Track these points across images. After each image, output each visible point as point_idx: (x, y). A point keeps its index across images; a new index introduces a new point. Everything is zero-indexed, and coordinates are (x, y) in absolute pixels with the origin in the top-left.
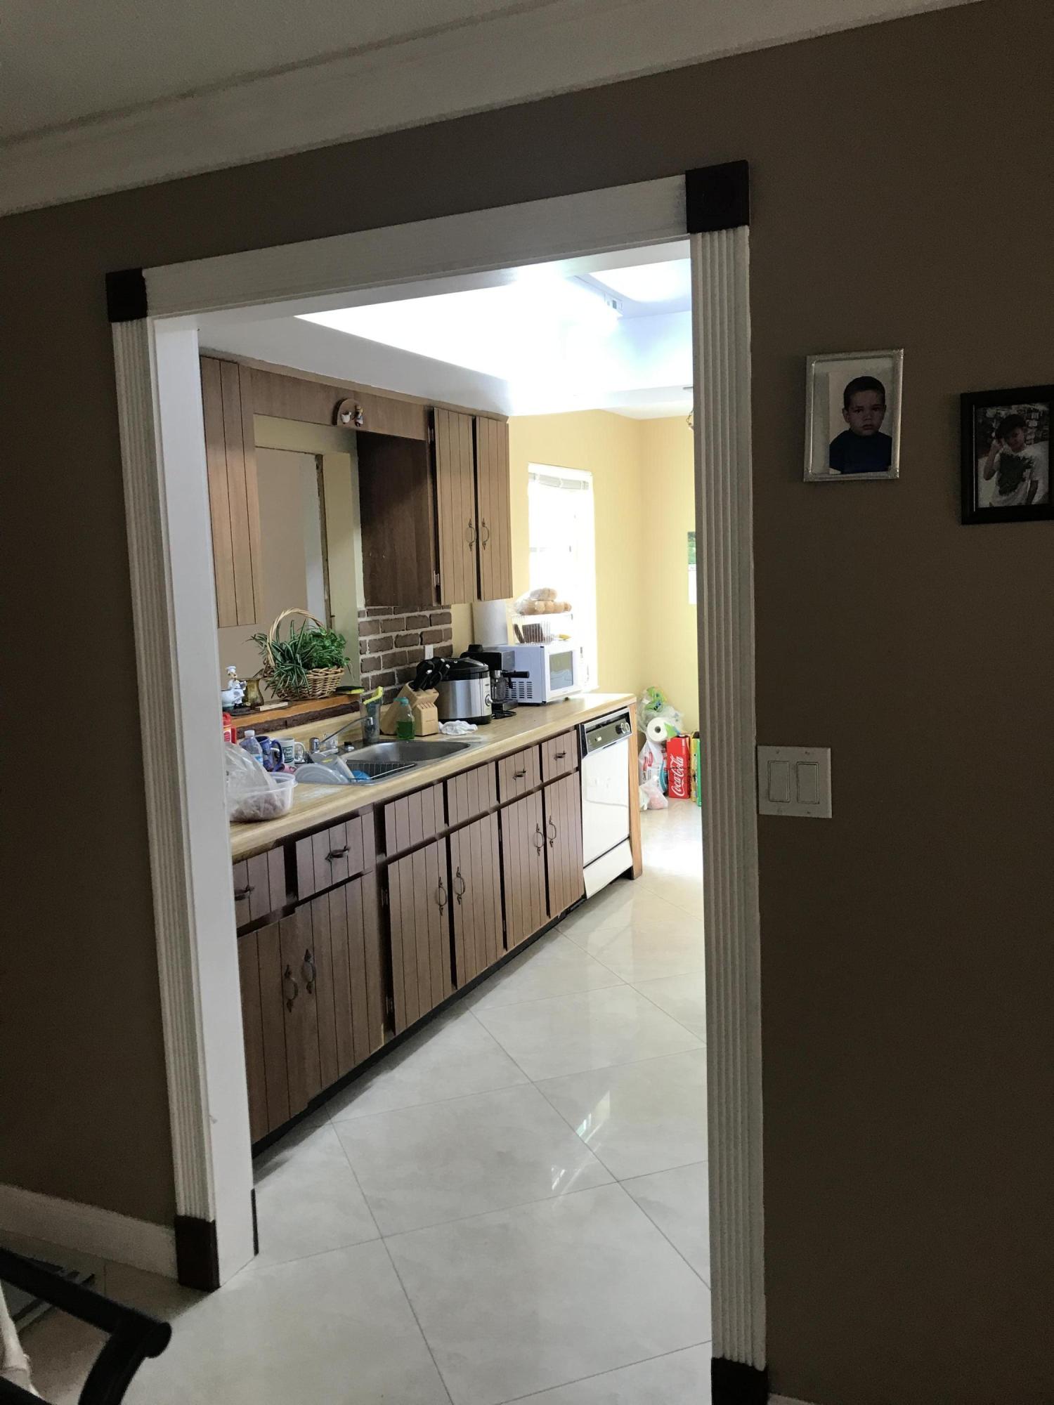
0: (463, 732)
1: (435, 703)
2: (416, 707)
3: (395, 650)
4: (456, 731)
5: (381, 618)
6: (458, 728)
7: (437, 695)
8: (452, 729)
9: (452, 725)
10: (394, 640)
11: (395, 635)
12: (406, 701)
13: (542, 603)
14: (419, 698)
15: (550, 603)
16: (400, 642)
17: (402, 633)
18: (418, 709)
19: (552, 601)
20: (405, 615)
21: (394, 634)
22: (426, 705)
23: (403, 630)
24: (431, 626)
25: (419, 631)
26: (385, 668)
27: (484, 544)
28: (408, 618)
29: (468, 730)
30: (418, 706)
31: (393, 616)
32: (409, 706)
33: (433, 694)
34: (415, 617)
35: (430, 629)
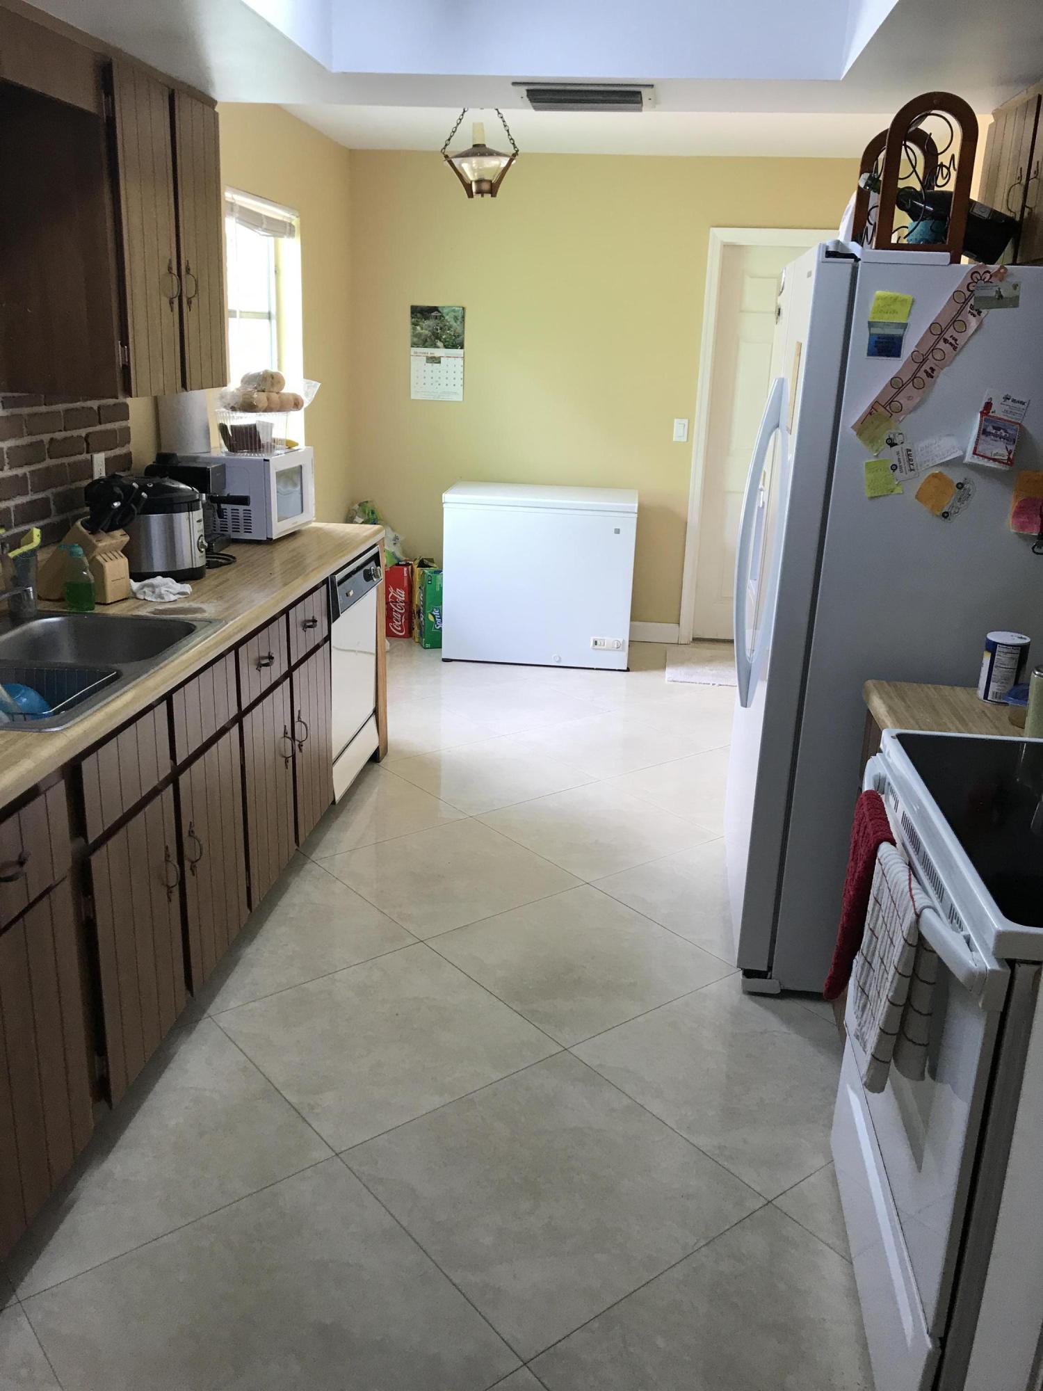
0: (173, 598)
1: (122, 551)
2: (94, 557)
3: (49, 462)
4: (161, 596)
5: (26, 411)
6: (163, 590)
7: (127, 538)
8: (153, 592)
9: (152, 586)
10: (47, 447)
11: (49, 439)
12: (80, 550)
13: (263, 396)
14: (100, 545)
15: (274, 396)
16: (57, 449)
17: (59, 435)
18: (98, 562)
19: (278, 393)
20: (61, 407)
21: (46, 437)
22: (110, 555)
23: (61, 431)
24: (100, 423)
25: (83, 432)
26: (35, 491)
27: (189, 303)
28: (67, 411)
29: (178, 593)
30: (99, 558)
31: (43, 409)
32: (85, 558)
33: (119, 537)
34: (77, 409)
35: (99, 428)
